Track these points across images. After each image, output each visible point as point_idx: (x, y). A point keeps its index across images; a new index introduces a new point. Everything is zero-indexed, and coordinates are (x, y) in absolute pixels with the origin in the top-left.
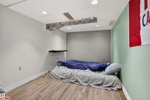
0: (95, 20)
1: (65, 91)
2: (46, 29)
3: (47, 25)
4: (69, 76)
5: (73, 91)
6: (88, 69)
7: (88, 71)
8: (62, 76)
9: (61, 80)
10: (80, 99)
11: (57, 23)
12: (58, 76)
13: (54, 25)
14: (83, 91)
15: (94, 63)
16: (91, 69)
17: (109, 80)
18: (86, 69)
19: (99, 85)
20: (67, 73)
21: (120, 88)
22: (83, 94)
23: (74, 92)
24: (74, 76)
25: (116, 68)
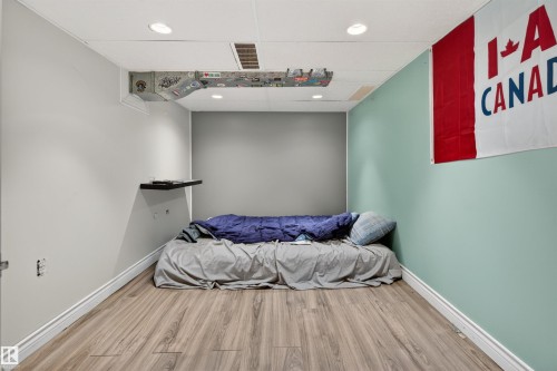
0: (325, 79)
1: (256, 317)
2: (131, 91)
3: (132, 75)
4: (247, 270)
5: (282, 312)
6: (300, 238)
7: (304, 242)
8: (216, 273)
9: (215, 287)
10: (315, 325)
11: (186, 73)
12: (201, 277)
13: (168, 80)
14: (313, 304)
15: (302, 217)
16: (311, 235)
17: (371, 258)
18: (294, 238)
19: (345, 279)
20: (239, 259)
21: (398, 275)
22: (314, 311)
23: (286, 314)
24: (267, 266)
25: (383, 224)
